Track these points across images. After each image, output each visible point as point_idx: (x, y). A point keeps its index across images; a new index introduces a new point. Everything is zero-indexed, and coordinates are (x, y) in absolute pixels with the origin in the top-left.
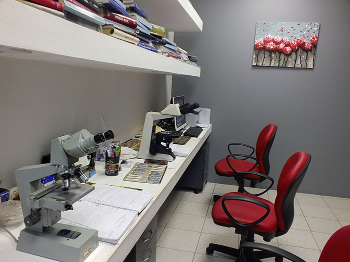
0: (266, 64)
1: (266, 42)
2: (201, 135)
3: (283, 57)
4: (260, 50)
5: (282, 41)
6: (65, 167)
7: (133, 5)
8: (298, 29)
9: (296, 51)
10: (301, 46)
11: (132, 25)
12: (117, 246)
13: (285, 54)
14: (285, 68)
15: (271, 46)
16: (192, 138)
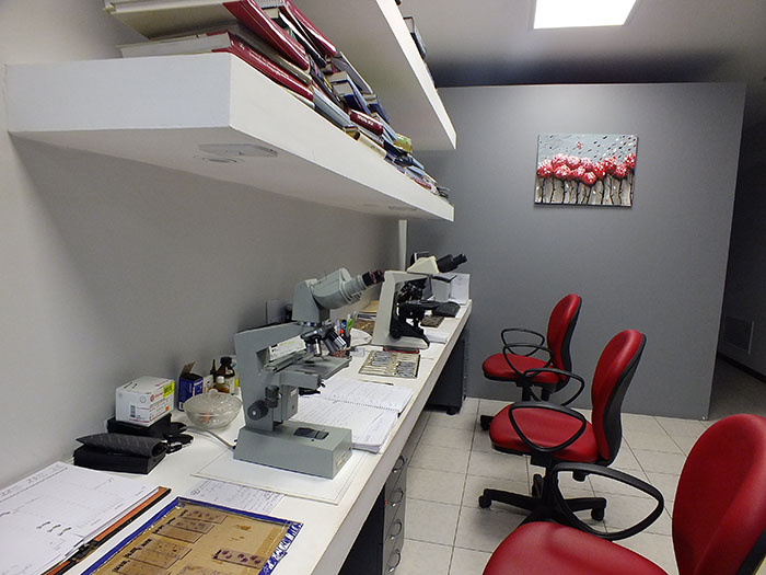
0: (557, 200)
1: (555, 165)
2: (460, 314)
3: (582, 188)
4: (546, 177)
5: (580, 164)
6: (312, 324)
7: (375, 102)
8: (605, 144)
9: (603, 180)
10: (610, 170)
11: (377, 131)
12: (379, 456)
13: (586, 185)
14: (587, 205)
15: (563, 171)
16: (446, 318)
